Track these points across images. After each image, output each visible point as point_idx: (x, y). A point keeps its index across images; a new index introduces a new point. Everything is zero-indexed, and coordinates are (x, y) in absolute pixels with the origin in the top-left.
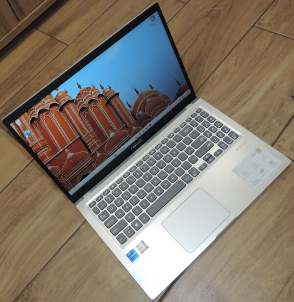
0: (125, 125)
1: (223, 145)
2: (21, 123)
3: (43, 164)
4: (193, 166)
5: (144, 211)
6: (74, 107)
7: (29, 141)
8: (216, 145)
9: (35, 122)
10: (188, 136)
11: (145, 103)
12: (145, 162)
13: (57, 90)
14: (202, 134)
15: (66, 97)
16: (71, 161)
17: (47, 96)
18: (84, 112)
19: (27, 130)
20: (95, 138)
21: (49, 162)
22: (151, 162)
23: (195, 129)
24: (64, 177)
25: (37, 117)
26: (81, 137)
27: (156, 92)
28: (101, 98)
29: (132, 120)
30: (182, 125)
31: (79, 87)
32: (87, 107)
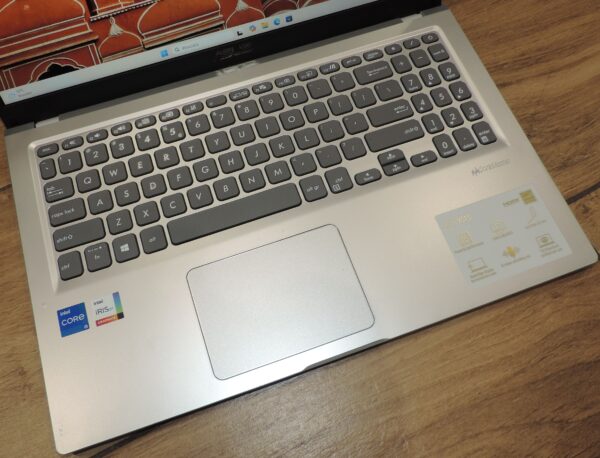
1: (445, 145)
4: (345, 163)
5: (164, 222)
8: (428, 137)
10: (371, 86)
12: (230, 104)
14: (407, 96)
22: (247, 110)
23: (397, 77)
30: (370, 56)
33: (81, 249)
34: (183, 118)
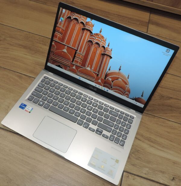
0: (98, 73)
1: (112, 138)
2: (64, 12)
3: (53, 38)
4: (91, 124)
5: (51, 105)
6: (89, 36)
7: (59, 23)
8: (111, 133)
9: (69, 20)
11: (117, 78)
12: (82, 96)
13: (91, 20)
14: (115, 123)
15: (91, 28)
16: (63, 53)
17: (85, 17)
18: (90, 44)
19: (63, 18)
20: (81, 59)
21: (55, 41)
22: (84, 99)
23: (117, 118)
24: (53, 55)
25: (72, 19)
26: (77, 51)
27: (128, 82)
28: (102, 49)
29: (103, 77)
31: (101, 31)
32: (94, 43)
33: (35, 97)
34: (72, 91)
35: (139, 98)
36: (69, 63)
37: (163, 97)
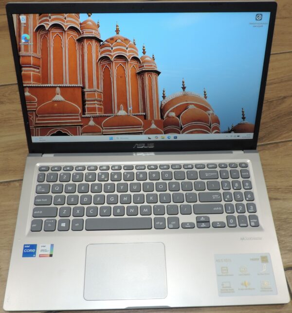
0: (144, 114)
1: (231, 221)
2: (25, 22)
3: (22, 84)
4: (179, 216)
5: (85, 218)
6: (97, 49)
7: (23, 48)
8: (225, 214)
9: (42, 33)
10: (205, 181)
11: (185, 107)
12: (135, 171)
13: (89, 16)
14: (221, 191)
15: (94, 31)
16: (56, 105)
17: (73, 14)
18: (105, 63)
19: (28, 34)
20: (100, 101)
21: (29, 87)
22: (141, 176)
23: (220, 180)
24: (37, 116)
25: (47, 29)
26: (83, 88)
27: (209, 105)
28: (134, 63)
29: (157, 115)
30: (210, 166)
31: (117, 31)
32: (112, 60)
33: (44, 219)
34: (110, 171)
35: (239, 124)
36: (78, 119)
37: (272, 102)
